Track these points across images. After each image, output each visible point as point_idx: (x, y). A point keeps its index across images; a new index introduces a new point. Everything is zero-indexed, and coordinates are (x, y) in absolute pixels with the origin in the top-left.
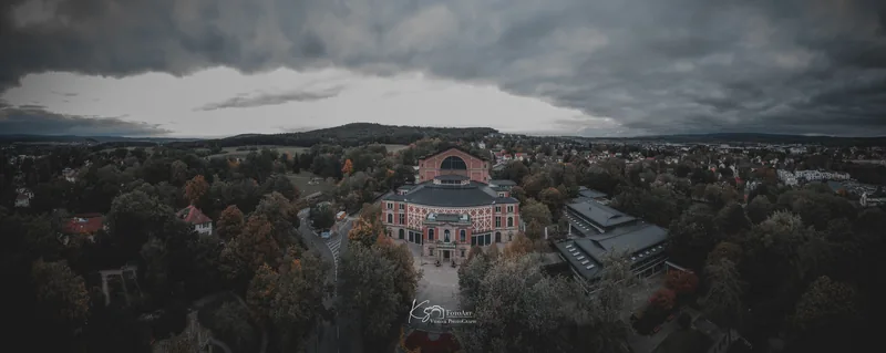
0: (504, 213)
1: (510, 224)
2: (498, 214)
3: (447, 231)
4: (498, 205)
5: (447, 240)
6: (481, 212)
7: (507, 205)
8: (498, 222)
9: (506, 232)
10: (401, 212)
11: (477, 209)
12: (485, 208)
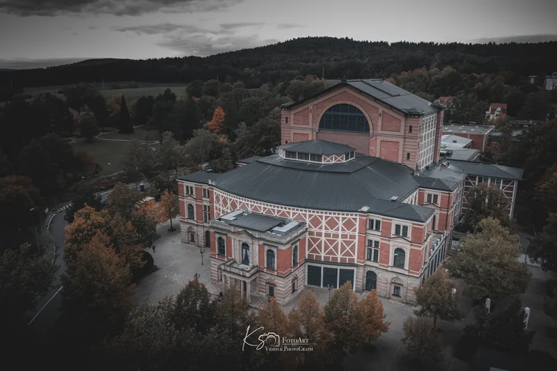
0: (386, 235)
1: (399, 262)
2: (374, 236)
3: (245, 246)
4: (375, 217)
5: (246, 261)
6: (332, 224)
7: (395, 221)
8: (372, 251)
9: (389, 276)
10: (206, 202)
11: (324, 216)
12: (341, 218)
